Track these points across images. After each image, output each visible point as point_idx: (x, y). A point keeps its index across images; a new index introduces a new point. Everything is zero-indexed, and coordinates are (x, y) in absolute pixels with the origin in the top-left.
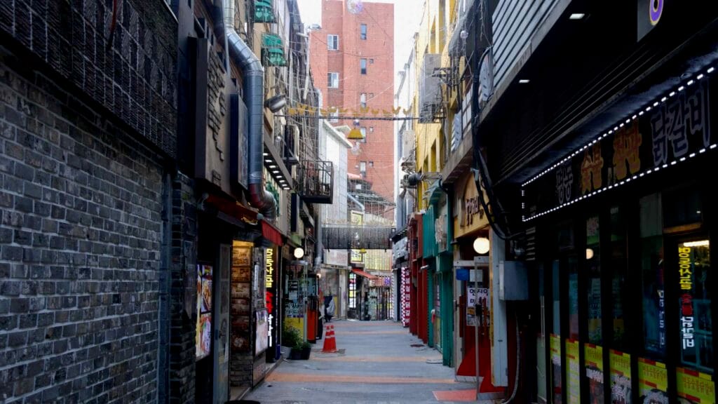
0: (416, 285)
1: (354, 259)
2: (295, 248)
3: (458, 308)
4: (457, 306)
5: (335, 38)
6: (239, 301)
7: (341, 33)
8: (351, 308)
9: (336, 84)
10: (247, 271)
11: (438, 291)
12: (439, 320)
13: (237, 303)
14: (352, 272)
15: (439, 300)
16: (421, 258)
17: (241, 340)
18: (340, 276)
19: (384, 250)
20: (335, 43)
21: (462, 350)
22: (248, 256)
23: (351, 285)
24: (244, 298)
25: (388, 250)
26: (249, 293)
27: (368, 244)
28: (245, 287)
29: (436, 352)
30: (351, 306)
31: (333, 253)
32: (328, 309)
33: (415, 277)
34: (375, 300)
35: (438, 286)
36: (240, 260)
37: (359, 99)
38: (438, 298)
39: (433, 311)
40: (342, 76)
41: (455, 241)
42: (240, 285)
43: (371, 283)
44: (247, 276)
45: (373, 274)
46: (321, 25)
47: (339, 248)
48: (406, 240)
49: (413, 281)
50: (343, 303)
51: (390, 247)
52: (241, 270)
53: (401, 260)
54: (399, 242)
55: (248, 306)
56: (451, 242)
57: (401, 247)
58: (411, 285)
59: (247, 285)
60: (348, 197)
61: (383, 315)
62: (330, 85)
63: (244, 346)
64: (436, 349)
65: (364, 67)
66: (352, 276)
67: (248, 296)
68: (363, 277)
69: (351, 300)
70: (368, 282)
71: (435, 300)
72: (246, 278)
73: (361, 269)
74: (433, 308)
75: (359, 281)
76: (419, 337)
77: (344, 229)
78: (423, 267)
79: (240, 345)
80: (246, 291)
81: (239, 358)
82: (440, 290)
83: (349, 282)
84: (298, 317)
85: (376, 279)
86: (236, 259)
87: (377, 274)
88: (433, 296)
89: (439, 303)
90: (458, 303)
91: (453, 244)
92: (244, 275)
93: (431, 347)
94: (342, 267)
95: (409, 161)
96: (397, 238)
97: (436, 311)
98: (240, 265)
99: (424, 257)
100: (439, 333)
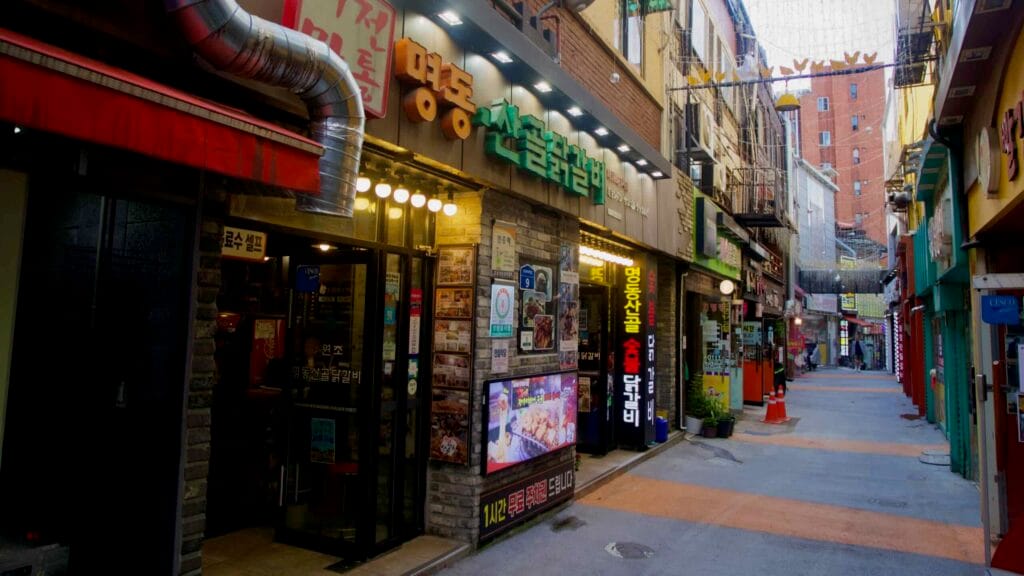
0: (909, 334)
1: (846, 306)
2: (721, 281)
3: (990, 395)
4: (986, 388)
5: (825, 100)
6: (452, 359)
7: (830, 96)
8: (843, 357)
9: (828, 143)
10: (468, 296)
11: (940, 343)
12: (942, 387)
13: (447, 363)
14: (842, 319)
15: (941, 357)
16: (913, 295)
17: (454, 442)
18: (829, 323)
19: (874, 295)
20: (826, 106)
21: (997, 479)
22: (469, 266)
23: (843, 332)
24: (460, 353)
25: (879, 295)
26: (469, 343)
27: (856, 288)
28: (461, 329)
29: (939, 435)
30: (843, 353)
31: (818, 299)
32: (811, 357)
33: (907, 323)
34: (870, 348)
35: (940, 336)
36: (456, 272)
37: (852, 155)
38: (941, 353)
39: (933, 371)
40: (833, 135)
41: (973, 241)
42: (453, 325)
43: (866, 331)
44: (466, 305)
45: (869, 321)
46: (810, 90)
47: (823, 293)
48: (896, 278)
49: (906, 329)
50: (833, 351)
51: (881, 291)
52: (457, 292)
53: (893, 305)
54: (890, 285)
55: (468, 370)
56: (963, 245)
57: (891, 291)
58: (904, 333)
59: (467, 325)
60: (837, 243)
61: (880, 365)
62: (821, 142)
63: (458, 455)
64: (939, 427)
65: (856, 124)
66: (843, 323)
67: (468, 350)
68: (856, 324)
69: (843, 347)
70: (862, 330)
71: (935, 355)
72: (465, 311)
73: (854, 315)
74: (933, 367)
75: (852, 329)
76: (915, 403)
77: (821, 272)
78: (916, 308)
79: (451, 454)
80: (464, 339)
81: (452, 478)
82: (943, 340)
83: (839, 329)
84: (722, 374)
85: (871, 326)
86: (447, 271)
87: (873, 321)
88: (933, 350)
89: (942, 361)
90: (990, 381)
91: (966, 249)
92: (461, 305)
93: (932, 422)
94: (830, 313)
95: (895, 178)
96: (888, 280)
97: (937, 372)
98: (456, 283)
99: (917, 295)
100: (942, 406)
